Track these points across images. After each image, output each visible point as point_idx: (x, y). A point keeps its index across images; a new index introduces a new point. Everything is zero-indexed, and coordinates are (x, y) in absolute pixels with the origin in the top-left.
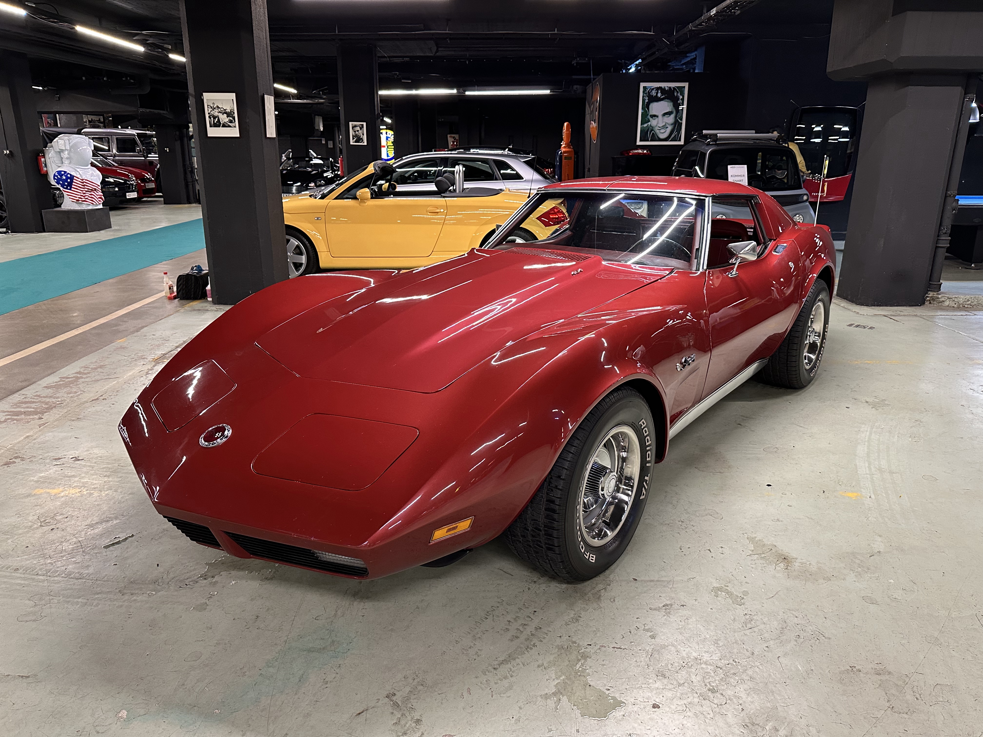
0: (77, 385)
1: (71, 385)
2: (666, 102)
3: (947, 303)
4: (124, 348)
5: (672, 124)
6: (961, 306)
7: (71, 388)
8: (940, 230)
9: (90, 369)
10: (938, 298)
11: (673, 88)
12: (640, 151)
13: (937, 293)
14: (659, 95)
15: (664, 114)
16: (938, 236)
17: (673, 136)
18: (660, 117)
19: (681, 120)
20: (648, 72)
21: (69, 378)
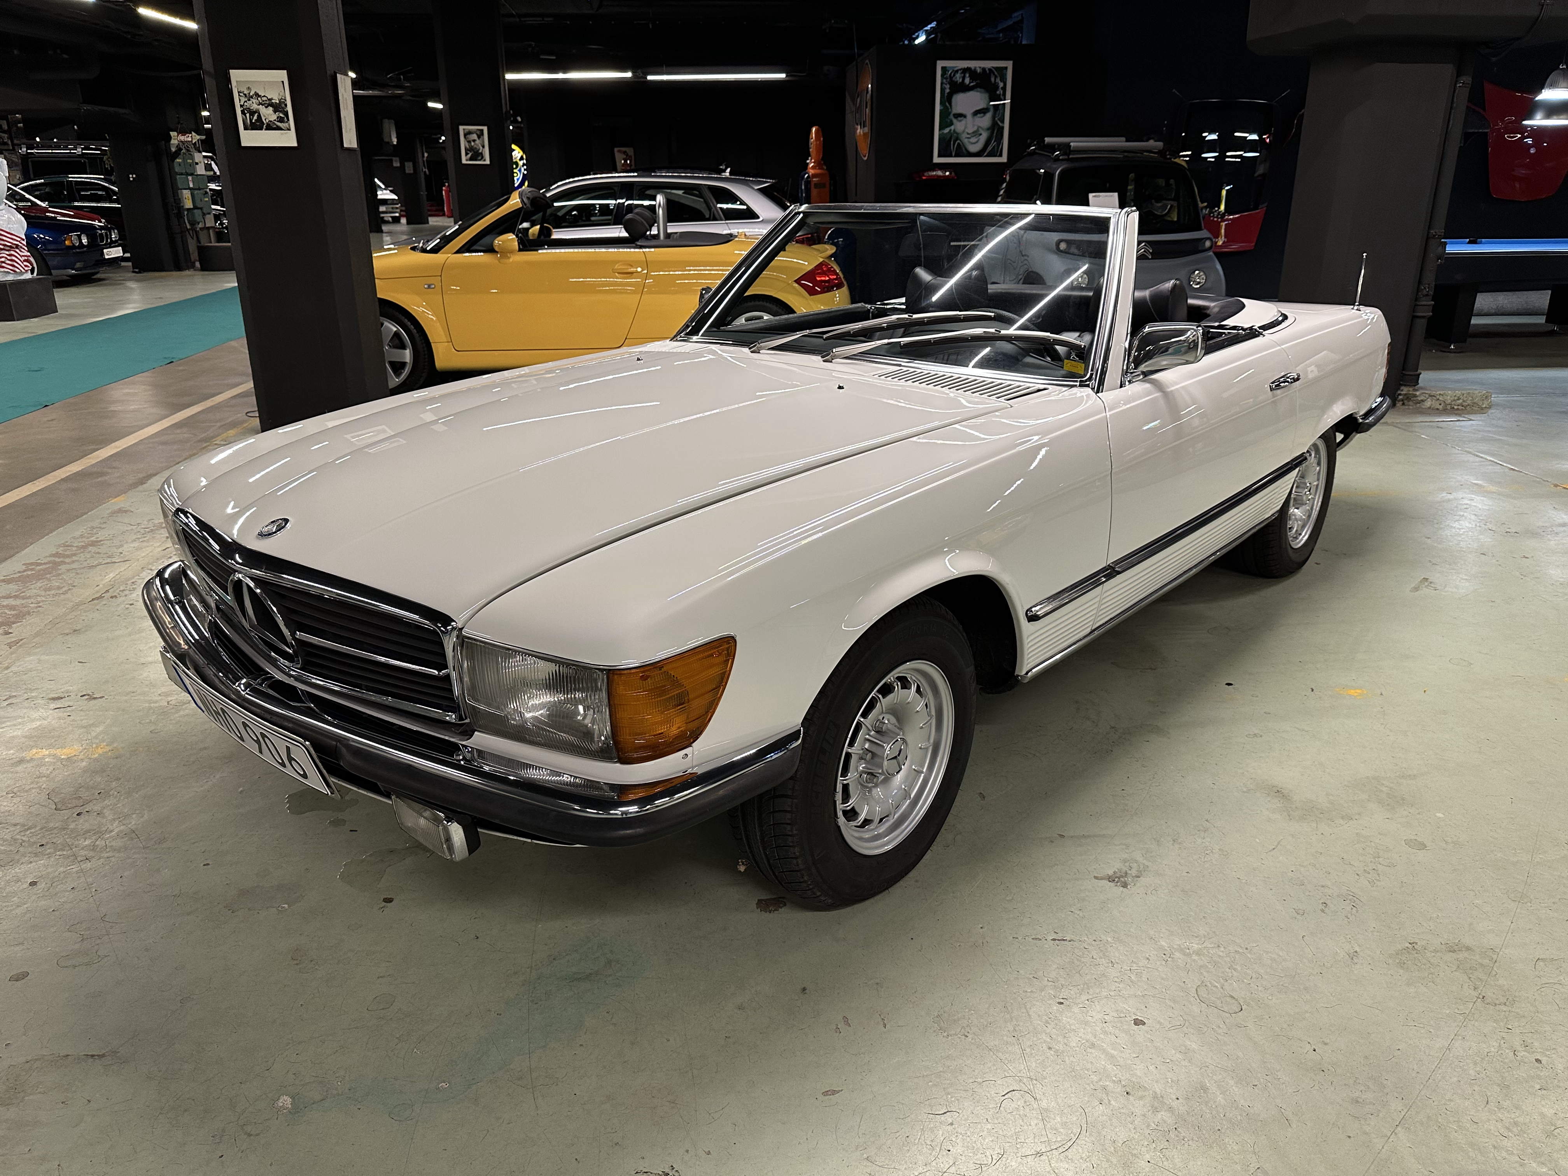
0: (60, 575)
1: (48, 576)
2: (979, 93)
3: (1428, 404)
4: (126, 512)
5: (988, 129)
6: (1449, 407)
7: (49, 580)
8: (1418, 290)
9: (74, 549)
10: (1415, 396)
11: (990, 69)
12: (940, 173)
13: (1413, 388)
14: (967, 81)
15: (976, 113)
16: (1416, 300)
17: (990, 148)
18: (969, 116)
19: (1003, 122)
20: (947, 43)
21: (41, 564)
